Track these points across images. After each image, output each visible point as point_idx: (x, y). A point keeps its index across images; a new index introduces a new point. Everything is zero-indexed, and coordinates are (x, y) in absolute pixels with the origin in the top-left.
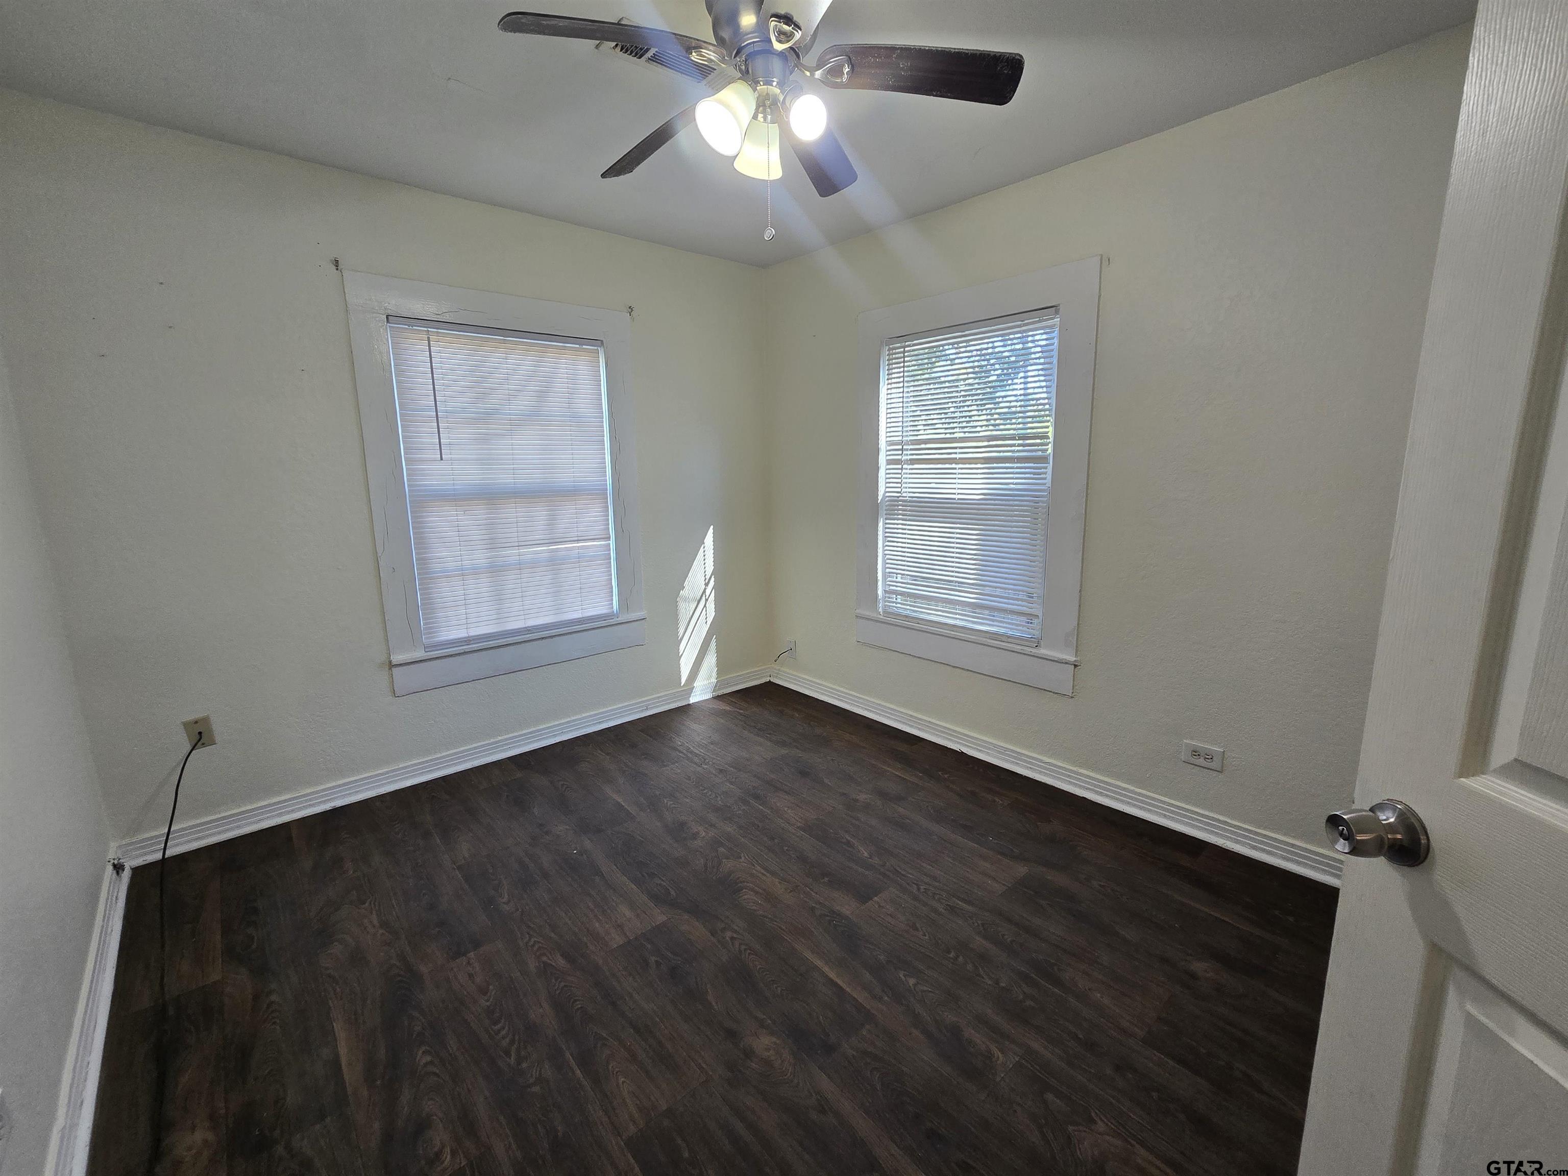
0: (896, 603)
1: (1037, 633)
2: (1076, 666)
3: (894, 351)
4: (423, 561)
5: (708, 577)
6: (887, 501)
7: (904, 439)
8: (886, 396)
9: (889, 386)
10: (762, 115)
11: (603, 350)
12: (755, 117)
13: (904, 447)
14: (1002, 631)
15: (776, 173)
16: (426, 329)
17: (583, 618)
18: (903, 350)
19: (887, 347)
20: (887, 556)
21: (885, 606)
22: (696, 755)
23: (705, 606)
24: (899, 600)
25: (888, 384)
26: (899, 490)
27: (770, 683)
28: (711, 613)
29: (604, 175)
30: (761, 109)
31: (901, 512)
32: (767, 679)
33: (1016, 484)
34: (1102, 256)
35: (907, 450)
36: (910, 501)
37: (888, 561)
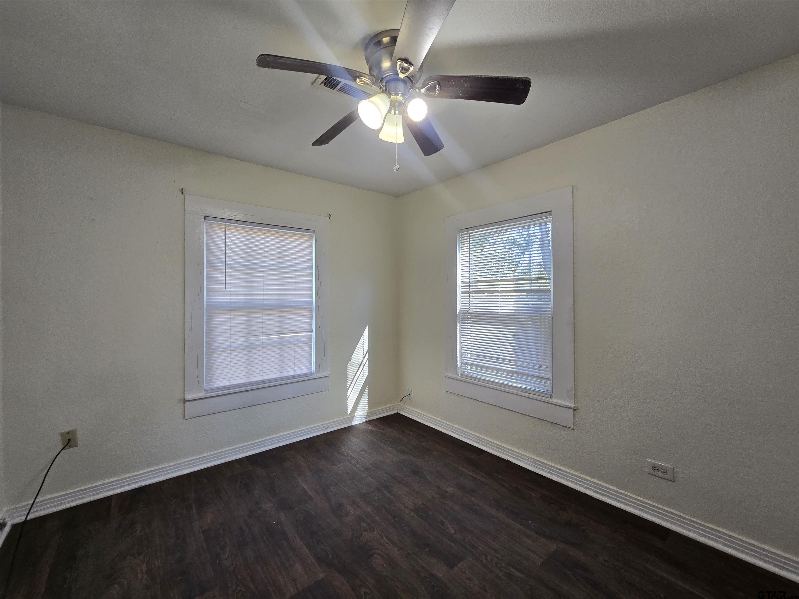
0: (468, 370)
1: (550, 389)
2: (574, 410)
3: (464, 236)
4: (210, 342)
5: (365, 353)
6: (461, 313)
7: (470, 280)
8: (460, 258)
9: (462, 253)
10: (394, 111)
11: (314, 235)
12: (389, 112)
13: (471, 285)
14: (530, 387)
15: (401, 139)
16: (224, 223)
17: (295, 375)
18: (469, 235)
19: (461, 234)
20: (463, 344)
21: (462, 371)
22: (353, 458)
23: (363, 369)
24: (469, 368)
25: (461, 252)
26: (468, 307)
27: (397, 413)
28: (366, 374)
29: (313, 144)
30: (393, 108)
31: (469, 319)
32: (396, 411)
33: (533, 304)
34: (573, 186)
35: (472, 286)
36: (474, 313)
37: (463, 346)
